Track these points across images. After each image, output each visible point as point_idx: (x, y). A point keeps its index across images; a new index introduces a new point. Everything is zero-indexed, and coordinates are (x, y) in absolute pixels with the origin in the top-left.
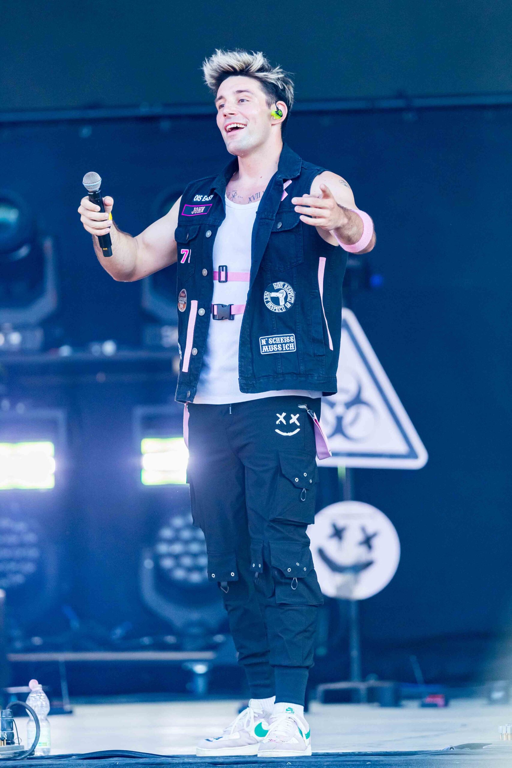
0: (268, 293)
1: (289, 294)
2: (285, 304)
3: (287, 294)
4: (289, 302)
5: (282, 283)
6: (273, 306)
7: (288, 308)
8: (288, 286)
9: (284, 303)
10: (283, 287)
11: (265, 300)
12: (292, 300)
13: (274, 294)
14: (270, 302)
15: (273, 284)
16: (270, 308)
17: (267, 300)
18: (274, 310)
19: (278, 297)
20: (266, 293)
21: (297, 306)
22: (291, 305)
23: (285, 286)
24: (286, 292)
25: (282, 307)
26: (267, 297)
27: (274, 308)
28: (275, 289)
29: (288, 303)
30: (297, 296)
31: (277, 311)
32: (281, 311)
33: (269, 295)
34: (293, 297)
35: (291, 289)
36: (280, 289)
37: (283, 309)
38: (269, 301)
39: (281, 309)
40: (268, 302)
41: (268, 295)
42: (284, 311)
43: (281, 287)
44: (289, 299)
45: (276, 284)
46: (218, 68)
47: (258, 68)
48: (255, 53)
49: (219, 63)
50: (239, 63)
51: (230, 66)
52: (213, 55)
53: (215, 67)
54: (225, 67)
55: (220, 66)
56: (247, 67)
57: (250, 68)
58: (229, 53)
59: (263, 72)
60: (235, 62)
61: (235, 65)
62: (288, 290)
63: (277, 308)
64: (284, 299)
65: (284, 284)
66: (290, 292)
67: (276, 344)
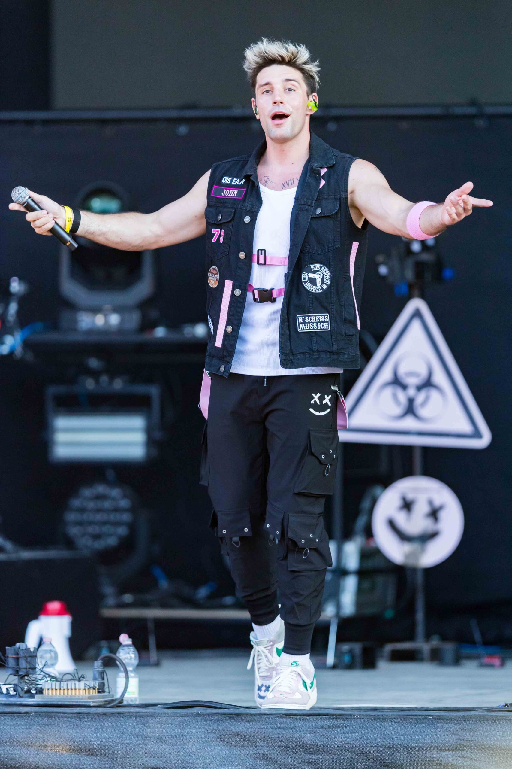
0: (306, 274)
1: (326, 276)
2: (322, 285)
3: (323, 275)
4: (325, 283)
5: (319, 265)
6: (310, 286)
7: (324, 289)
8: (325, 268)
9: (321, 284)
10: (320, 269)
11: (303, 280)
12: (328, 282)
13: (311, 275)
14: (308, 283)
15: (311, 266)
16: (308, 288)
17: (305, 280)
18: (311, 290)
19: (315, 278)
20: (304, 273)
21: (333, 288)
22: (327, 287)
23: (322, 268)
24: (323, 274)
25: (319, 288)
26: (305, 277)
27: (312, 289)
28: (313, 270)
29: (324, 284)
30: (332, 278)
31: (314, 291)
32: (317, 292)
33: (307, 276)
34: (329, 279)
35: (328, 272)
36: (317, 271)
37: (319, 289)
38: (307, 281)
39: (318, 290)
40: (305, 282)
41: (305, 276)
42: (320, 291)
43: (318, 268)
44: (325, 281)
45: (313, 265)
46: (266, 55)
47: (304, 61)
48: (299, 46)
49: (266, 51)
50: (289, 54)
51: (280, 56)
52: (258, 42)
53: (262, 55)
54: (273, 56)
55: (268, 54)
56: (294, 59)
57: (297, 60)
58: (276, 43)
59: (308, 65)
60: (285, 52)
61: (284, 54)
62: (325, 272)
63: (313, 288)
64: (321, 280)
65: (321, 266)
66: (327, 274)
67: (312, 322)
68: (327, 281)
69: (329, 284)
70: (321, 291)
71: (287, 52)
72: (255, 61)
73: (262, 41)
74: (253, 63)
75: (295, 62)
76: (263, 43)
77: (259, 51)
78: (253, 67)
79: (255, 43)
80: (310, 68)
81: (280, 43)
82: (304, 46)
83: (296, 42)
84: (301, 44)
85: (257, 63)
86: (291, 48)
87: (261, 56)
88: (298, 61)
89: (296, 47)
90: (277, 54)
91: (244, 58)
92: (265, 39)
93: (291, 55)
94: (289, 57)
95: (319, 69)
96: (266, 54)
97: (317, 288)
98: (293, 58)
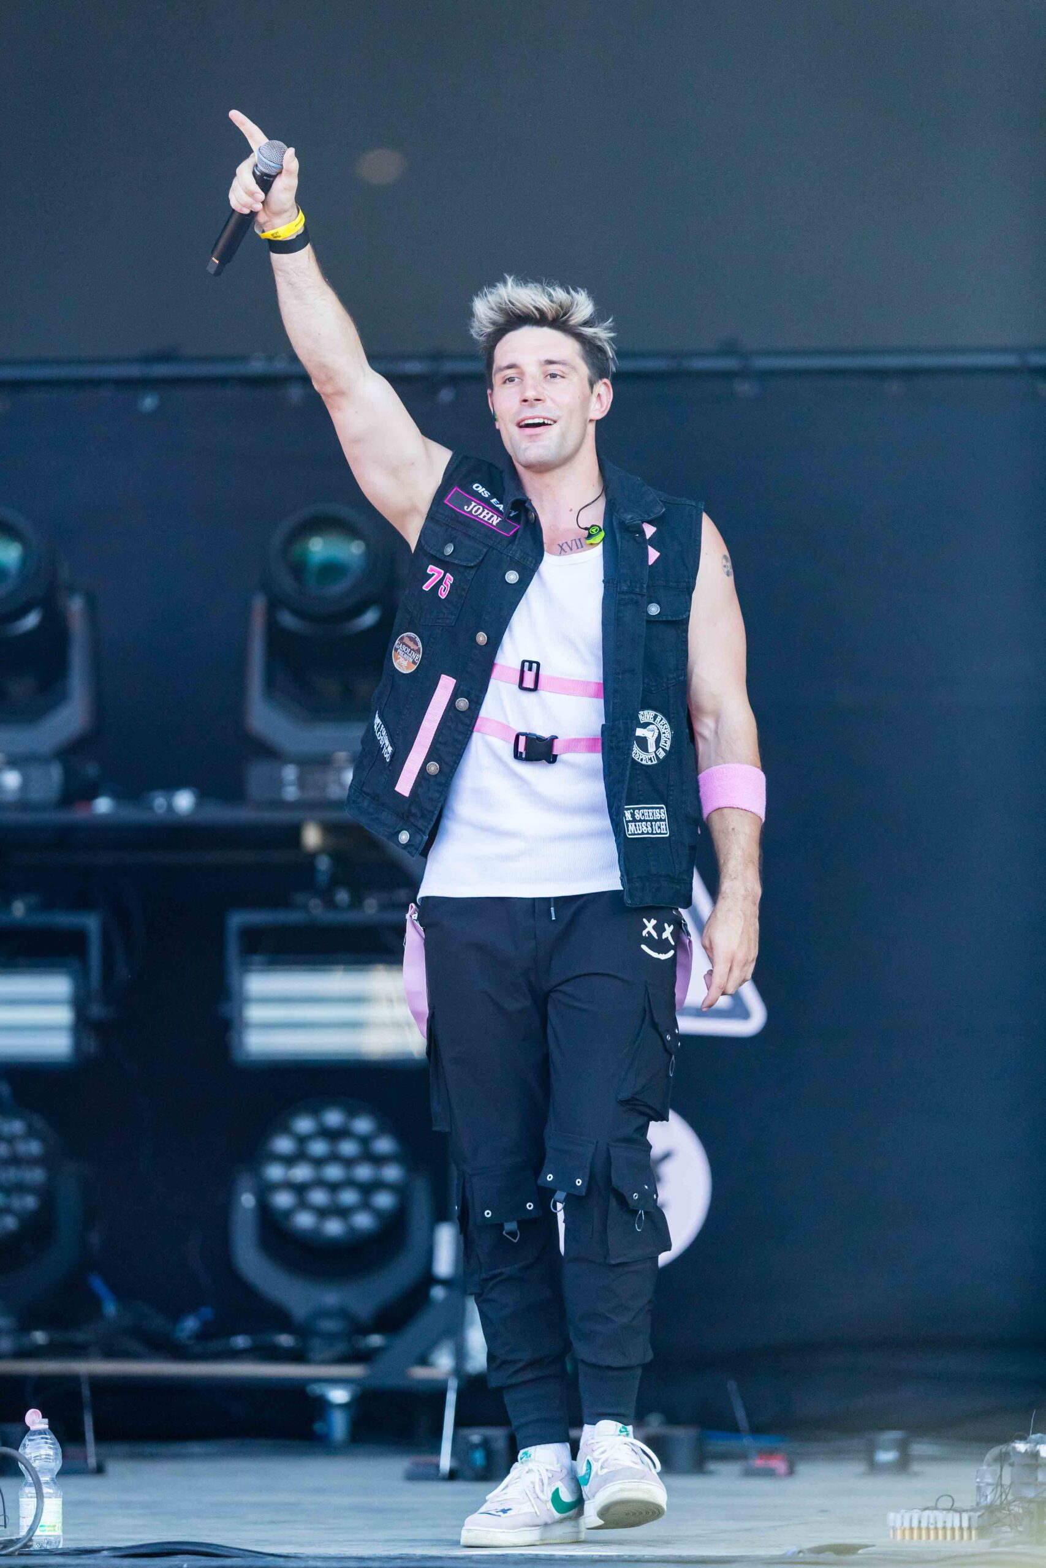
1: (664, 733)
2: (657, 749)
3: (659, 732)
4: (662, 748)
5: (652, 713)
6: (638, 752)
7: (661, 758)
8: (662, 719)
9: (654, 749)
10: (654, 721)
12: (667, 745)
13: (641, 732)
14: (636, 746)
15: (639, 713)
16: (636, 757)
18: (640, 759)
19: (645, 737)
21: (673, 757)
22: (665, 754)
23: (657, 719)
24: (658, 729)
25: (652, 756)
27: (641, 757)
28: (642, 722)
29: (660, 749)
30: (673, 739)
31: (644, 762)
32: (649, 763)
34: (669, 739)
35: (667, 726)
36: (648, 724)
37: (653, 759)
39: (650, 759)
42: (654, 763)
43: (651, 719)
44: (662, 743)
45: (643, 712)
46: (510, 308)
47: (583, 319)
48: (575, 291)
49: (512, 300)
50: (554, 305)
51: (537, 309)
52: (498, 284)
53: (504, 307)
54: (525, 310)
55: (514, 305)
56: (565, 314)
57: (569, 317)
58: (530, 285)
59: (590, 327)
60: (546, 302)
61: (546, 307)
62: (662, 727)
63: (644, 756)
64: (656, 741)
65: (655, 714)
66: (665, 731)
67: (644, 820)
68: (665, 744)
69: (668, 749)
70: (656, 762)
71: (552, 301)
72: (490, 319)
73: (505, 282)
74: (485, 322)
75: (567, 321)
76: (506, 286)
77: (499, 300)
78: (488, 330)
79: (492, 284)
80: (595, 333)
81: (538, 285)
82: (584, 291)
83: (570, 284)
84: (580, 287)
85: (494, 323)
86: (560, 294)
87: (501, 310)
88: (572, 320)
89: (568, 293)
90: (531, 304)
91: (470, 314)
92: (510, 277)
93: (559, 308)
94: (554, 312)
95: (612, 335)
96: (511, 306)
97: (649, 756)
98: (562, 314)
